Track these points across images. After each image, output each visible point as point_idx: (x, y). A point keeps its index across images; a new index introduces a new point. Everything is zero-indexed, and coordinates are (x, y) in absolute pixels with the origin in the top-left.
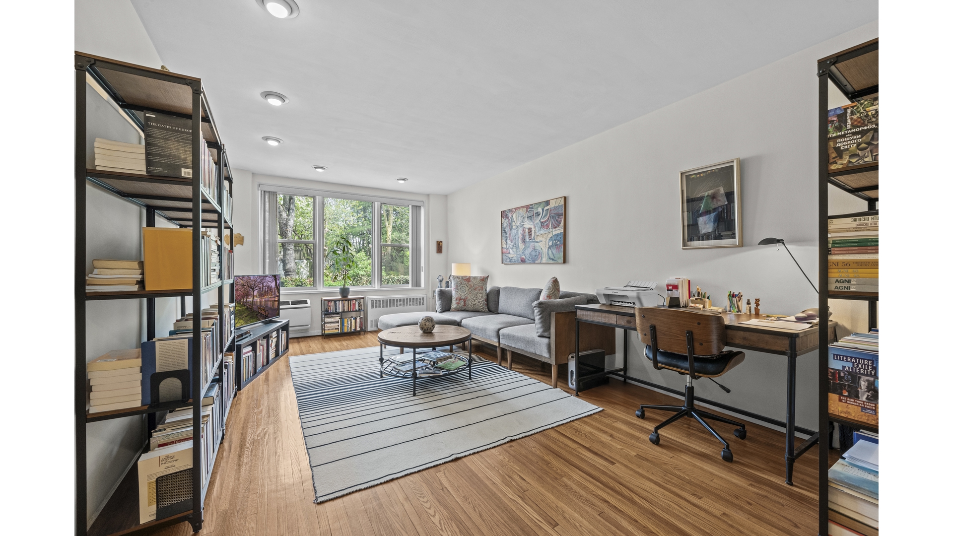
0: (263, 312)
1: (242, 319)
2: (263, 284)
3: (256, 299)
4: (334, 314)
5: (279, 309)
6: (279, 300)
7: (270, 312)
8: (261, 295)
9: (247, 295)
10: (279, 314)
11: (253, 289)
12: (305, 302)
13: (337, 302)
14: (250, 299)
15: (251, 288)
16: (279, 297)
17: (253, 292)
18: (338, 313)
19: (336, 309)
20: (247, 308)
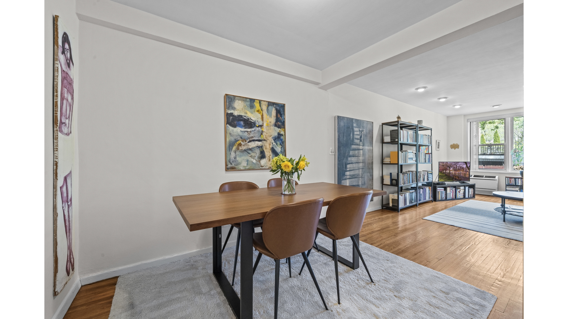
0: (457, 178)
1: (443, 179)
2: (456, 166)
3: (451, 172)
4: (514, 186)
5: (470, 179)
6: (469, 174)
7: (462, 178)
8: (455, 170)
9: (446, 169)
10: (469, 180)
11: (449, 168)
12: (494, 177)
13: (517, 179)
14: (448, 171)
15: (449, 167)
16: (469, 172)
17: (450, 168)
18: (518, 186)
19: (515, 183)
20: (446, 175)
